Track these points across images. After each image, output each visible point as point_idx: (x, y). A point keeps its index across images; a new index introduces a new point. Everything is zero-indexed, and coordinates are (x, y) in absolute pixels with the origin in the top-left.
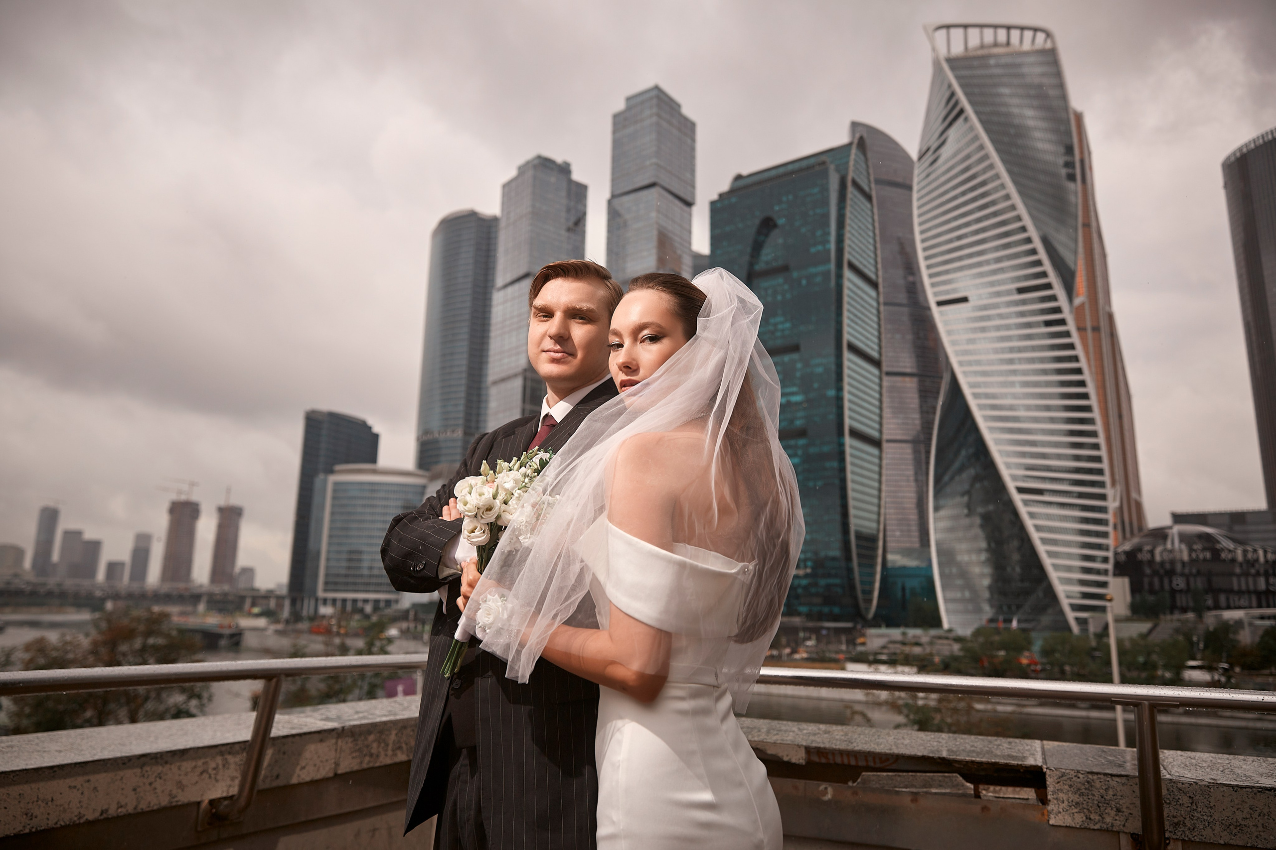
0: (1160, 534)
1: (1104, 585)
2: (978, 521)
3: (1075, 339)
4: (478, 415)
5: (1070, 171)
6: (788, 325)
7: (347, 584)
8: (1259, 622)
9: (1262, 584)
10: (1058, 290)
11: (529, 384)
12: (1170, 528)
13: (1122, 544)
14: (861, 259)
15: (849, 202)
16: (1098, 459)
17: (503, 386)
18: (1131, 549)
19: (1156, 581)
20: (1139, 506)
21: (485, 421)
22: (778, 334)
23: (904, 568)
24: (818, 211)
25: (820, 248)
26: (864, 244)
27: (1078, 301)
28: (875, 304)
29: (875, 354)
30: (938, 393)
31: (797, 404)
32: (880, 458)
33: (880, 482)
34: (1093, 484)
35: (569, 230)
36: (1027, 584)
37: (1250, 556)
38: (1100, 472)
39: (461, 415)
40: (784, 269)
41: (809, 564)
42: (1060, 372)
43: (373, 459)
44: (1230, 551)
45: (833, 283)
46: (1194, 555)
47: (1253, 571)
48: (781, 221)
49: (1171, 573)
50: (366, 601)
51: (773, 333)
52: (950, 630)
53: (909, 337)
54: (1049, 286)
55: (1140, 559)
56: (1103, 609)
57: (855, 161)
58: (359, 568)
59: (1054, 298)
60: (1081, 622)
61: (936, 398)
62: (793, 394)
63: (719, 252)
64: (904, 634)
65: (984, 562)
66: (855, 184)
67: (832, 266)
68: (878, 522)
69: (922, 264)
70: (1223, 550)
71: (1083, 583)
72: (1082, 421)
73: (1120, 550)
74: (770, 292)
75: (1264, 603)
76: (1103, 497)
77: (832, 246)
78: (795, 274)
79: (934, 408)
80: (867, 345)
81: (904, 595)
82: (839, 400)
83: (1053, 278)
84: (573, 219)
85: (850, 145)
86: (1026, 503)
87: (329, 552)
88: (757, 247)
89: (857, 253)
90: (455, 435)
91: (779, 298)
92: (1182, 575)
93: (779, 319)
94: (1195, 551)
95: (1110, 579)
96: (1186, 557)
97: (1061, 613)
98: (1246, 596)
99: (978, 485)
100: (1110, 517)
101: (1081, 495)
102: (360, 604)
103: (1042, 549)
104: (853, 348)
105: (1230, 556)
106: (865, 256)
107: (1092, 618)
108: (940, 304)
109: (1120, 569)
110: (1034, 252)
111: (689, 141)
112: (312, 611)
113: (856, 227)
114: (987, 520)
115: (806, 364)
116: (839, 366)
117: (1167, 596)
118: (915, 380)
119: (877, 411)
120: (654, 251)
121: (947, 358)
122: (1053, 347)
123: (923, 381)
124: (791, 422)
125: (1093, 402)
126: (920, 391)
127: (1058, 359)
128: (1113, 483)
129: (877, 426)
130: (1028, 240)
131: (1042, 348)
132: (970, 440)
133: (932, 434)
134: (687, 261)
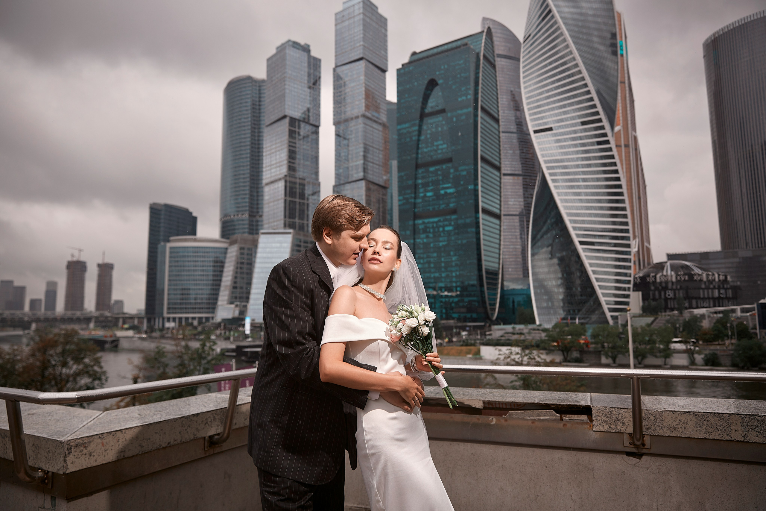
0: (660, 266)
1: (628, 296)
2: (555, 261)
4: (258, 204)
5: (614, 49)
6: (445, 146)
7: (182, 309)
8: (714, 315)
9: (716, 294)
10: (605, 123)
11: (288, 184)
12: (666, 262)
13: (639, 272)
14: (489, 105)
15: (481, 69)
16: (626, 224)
17: (272, 186)
18: (643, 275)
19: (657, 293)
20: (648, 250)
21: (262, 208)
22: (439, 151)
23: (514, 289)
24: (464, 75)
25: (464, 98)
26: (491, 96)
27: (617, 129)
28: (497, 133)
29: (497, 163)
30: (535, 186)
31: (450, 194)
32: (500, 226)
33: (500, 240)
34: (623, 238)
35: (309, 87)
36: (584, 297)
37: (710, 278)
38: (627, 231)
39: (247, 204)
40: (443, 111)
41: (459, 289)
42: (605, 172)
43: (194, 233)
44: (699, 275)
45: (471, 121)
46: (679, 278)
47: (712, 286)
48: (440, 82)
49: (665, 288)
50: (194, 318)
51: (436, 151)
52: (540, 325)
53: (518, 152)
54: (600, 120)
55: (648, 281)
56: (626, 311)
57: (485, 42)
58: (189, 299)
59: (603, 128)
60: (615, 318)
61: (534, 189)
62: (448, 188)
63: (402, 101)
64: (514, 328)
65: (560, 285)
66: (485, 58)
67: (471, 109)
68: (499, 264)
69: (526, 107)
70: (695, 275)
71: (616, 296)
72: (617, 201)
73: (637, 276)
74: (434, 126)
75: (717, 304)
76: (628, 246)
77: (471, 97)
78: (449, 115)
79: (532, 195)
80: (493, 158)
81: (514, 305)
82: (476, 191)
83: (602, 116)
84: (312, 81)
85: (483, 32)
86: (584, 250)
87: (169, 290)
88: (426, 98)
89: (487, 101)
90: (244, 216)
91: (440, 129)
92: (671, 290)
93: (440, 142)
94: (679, 275)
95: (631, 293)
96: (674, 280)
97: (603, 313)
98: (707, 301)
99: (557, 240)
100: (632, 257)
101: (616, 245)
102: (190, 321)
103: (593, 277)
104: (483, 159)
105: (699, 278)
106: (491, 102)
107: (620, 315)
108: (536, 132)
109: (637, 287)
110: (591, 99)
111: (383, 31)
112: (161, 326)
113: (486, 85)
114: (561, 260)
115: (456, 170)
116: (476, 170)
117: (663, 302)
118: (521, 178)
119: (499, 197)
120: (363, 101)
121: (540, 165)
122: (602, 158)
123: (526, 179)
124: (448, 205)
125: (624, 190)
126: (524, 185)
127: (605, 165)
128: (634, 238)
129: (498, 206)
130: (588, 92)
131: (595, 158)
132: (553, 214)
133: (530, 210)
134: (383, 107)
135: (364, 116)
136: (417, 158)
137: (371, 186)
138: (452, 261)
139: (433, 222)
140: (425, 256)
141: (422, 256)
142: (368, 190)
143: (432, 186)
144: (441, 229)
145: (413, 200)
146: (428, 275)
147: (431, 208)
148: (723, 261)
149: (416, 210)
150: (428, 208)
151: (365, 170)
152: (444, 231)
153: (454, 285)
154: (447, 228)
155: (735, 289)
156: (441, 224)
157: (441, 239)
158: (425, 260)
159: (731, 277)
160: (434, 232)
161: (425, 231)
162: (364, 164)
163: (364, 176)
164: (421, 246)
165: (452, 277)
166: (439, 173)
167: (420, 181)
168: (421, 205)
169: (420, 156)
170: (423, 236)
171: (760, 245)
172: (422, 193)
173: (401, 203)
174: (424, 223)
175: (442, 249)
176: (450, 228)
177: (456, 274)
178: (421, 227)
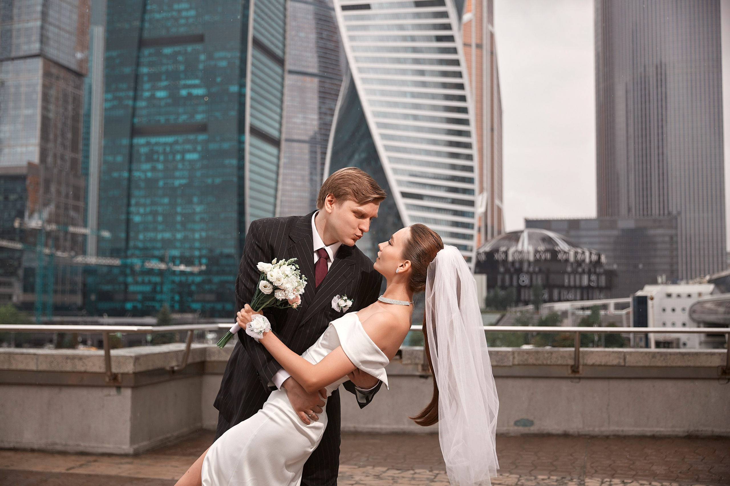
0: (515, 236)
6: (192, 13)
8: (581, 312)
9: (585, 281)
10: (450, 8)
12: (522, 232)
13: (484, 245)
16: (470, 169)
18: (490, 250)
19: (507, 277)
20: (500, 210)
22: (182, 21)
27: (466, 18)
29: (279, 52)
30: (337, 95)
31: (198, 97)
32: (278, 158)
33: (277, 182)
34: (465, 191)
37: (579, 257)
38: (471, 181)
41: (204, 261)
42: (445, 86)
44: (565, 252)
46: (538, 256)
47: (580, 270)
49: (519, 271)
51: (176, 19)
53: (313, 36)
55: (497, 258)
59: (445, 15)
61: (335, 100)
62: (195, 86)
70: (560, 251)
72: (460, 133)
73: (481, 251)
75: (585, 296)
76: (471, 203)
79: (332, 110)
80: (272, 43)
82: (242, 96)
86: (409, 207)
92: (528, 273)
93: (184, 5)
94: (539, 252)
96: (532, 258)
98: (573, 291)
100: (475, 221)
101: (454, 201)
104: (257, 43)
105: (564, 257)
108: (345, 8)
109: (480, 267)
115: (210, 57)
116: (243, 61)
117: (514, 291)
118: (316, 80)
119: (278, 110)
121: (347, 63)
122: (442, 62)
123: (324, 82)
124: (192, 116)
125: (471, 116)
126: (320, 92)
127: (445, 74)
128: (481, 191)
129: (277, 125)
131: (431, 62)
132: (364, 144)
133: (328, 136)
136: (141, 29)
137: (54, 70)
138: (194, 213)
139: (165, 144)
140: (148, 201)
141: (142, 201)
142: (48, 75)
143: (166, 80)
144: (178, 157)
146: (151, 235)
147: (162, 119)
148: (597, 233)
149: (136, 120)
150: (158, 118)
151: (43, 39)
152: (183, 160)
153: (197, 253)
154: (190, 156)
155: (610, 274)
156: (178, 147)
157: (177, 174)
158: (148, 209)
159: (607, 257)
160: (166, 161)
161: (150, 157)
162: (42, 28)
163: (41, 50)
164: (143, 184)
165: (194, 240)
166: (180, 58)
167: (145, 70)
168: (144, 112)
169: (147, 25)
170: (146, 166)
171: (645, 213)
172: (148, 90)
173: (108, 105)
174: (148, 144)
175: (179, 192)
176: (193, 156)
177: (201, 236)
178: (144, 150)
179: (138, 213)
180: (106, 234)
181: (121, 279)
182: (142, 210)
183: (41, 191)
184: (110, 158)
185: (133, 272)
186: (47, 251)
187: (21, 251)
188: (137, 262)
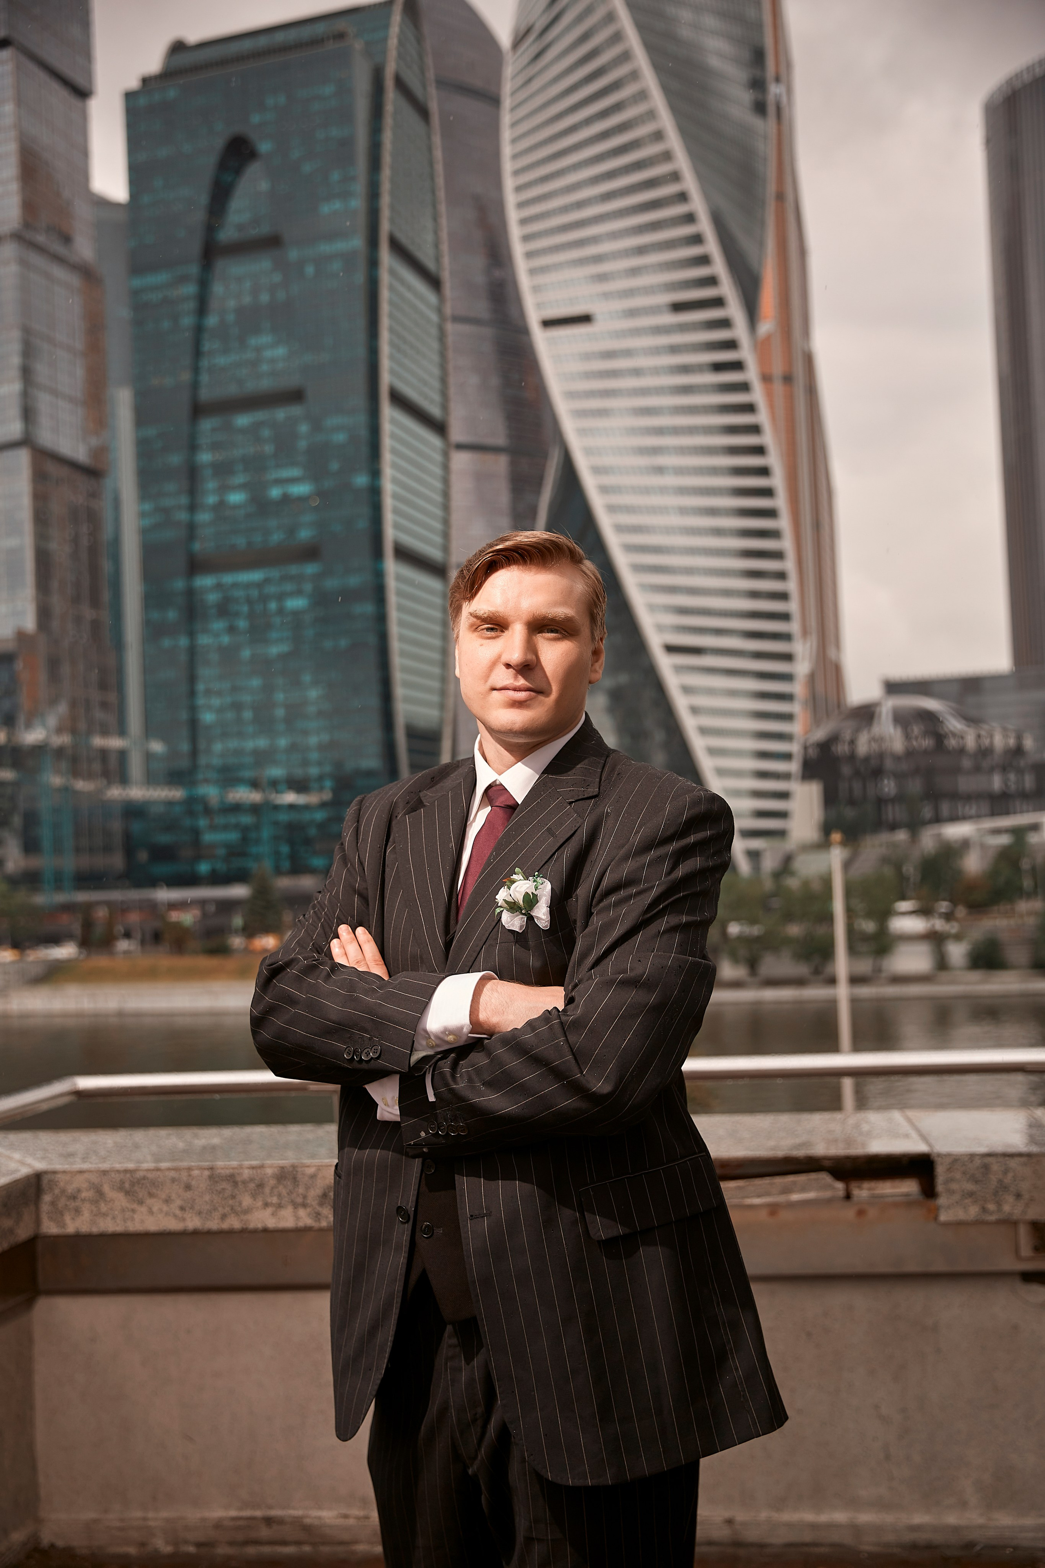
0: (867, 714)
1: (784, 795)
3: (758, 395)
5: (760, 94)
6: (281, 351)
8: (992, 839)
9: (997, 783)
10: (735, 310)
12: (881, 702)
13: (814, 730)
14: (412, 232)
15: (388, 121)
16: (783, 596)
18: (826, 738)
19: (858, 785)
20: (837, 666)
22: (265, 367)
24: (335, 132)
25: (338, 206)
27: (764, 328)
28: (434, 317)
29: (435, 411)
30: (542, 483)
31: (301, 499)
34: (775, 636)
37: (986, 742)
38: (785, 617)
40: (272, 242)
41: (328, 784)
42: (733, 451)
44: (959, 735)
45: (360, 278)
46: (911, 744)
47: (987, 764)
48: (264, 147)
49: (878, 773)
51: (255, 365)
53: (495, 381)
54: (718, 302)
55: (837, 752)
56: (781, 834)
57: (400, 38)
59: (725, 323)
60: (753, 856)
62: (293, 481)
63: (146, 199)
66: (400, 84)
67: (358, 243)
68: (443, 709)
69: (518, 249)
70: (950, 735)
72: (763, 533)
73: (810, 740)
74: (248, 284)
76: (788, 657)
77: (358, 203)
78: (293, 254)
79: (535, 510)
80: (423, 395)
82: (375, 494)
83: (727, 288)
85: (389, 4)
86: (677, 669)
88: (220, 195)
89: (405, 221)
91: (265, 298)
92: (894, 774)
93: (265, 339)
94: (913, 737)
95: (794, 785)
96: (900, 748)
98: (976, 800)
100: (798, 688)
101: (755, 655)
103: (698, 744)
104: (399, 400)
105: (958, 744)
107: (769, 848)
108: (546, 323)
109: (810, 770)
110: (697, 239)
115: (317, 426)
116: (375, 431)
117: (872, 808)
118: (504, 458)
120: (14, 187)
121: (557, 423)
122: (723, 409)
123: (518, 461)
124: (292, 531)
125: (780, 502)
126: (512, 480)
127: (733, 430)
128: (804, 635)
129: (440, 541)
130: (690, 218)
131: (705, 410)
134: (83, 212)
135: (17, 237)
136: (195, 386)
137: (51, 468)
138: (306, 703)
139: (248, 586)
140: (226, 686)
141: (216, 686)
142: (39, 476)
143: (243, 472)
144: (273, 606)
145: (182, 516)
146: (233, 744)
147: (241, 542)
148: (1017, 698)
149: (197, 546)
150: (232, 539)
151: (28, 414)
152: (281, 611)
153: (314, 771)
154: (293, 604)
155: (1042, 770)
156: (271, 589)
157: (274, 635)
158: (228, 700)
159: (1033, 739)
160: (251, 616)
161: (224, 610)
162: (25, 395)
163: (26, 433)
164: (214, 657)
165: (309, 748)
166: (266, 433)
167: (205, 457)
168: (210, 531)
169: (204, 378)
170: (218, 625)
172: (213, 492)
173: (147, 522)
174: (219, 586)
175: (278, 666)
176: (299, 603)
177: (320, 740)
178: (212, 598)
179: (209, 708)
180: (157, 747)
181: (187, 822)
182: (216, 702)
183: (42, 677)
184: (155, 615)
185: (208, 811)
186: (57, 781)
187: (16, 784)
188: (211, 792)
